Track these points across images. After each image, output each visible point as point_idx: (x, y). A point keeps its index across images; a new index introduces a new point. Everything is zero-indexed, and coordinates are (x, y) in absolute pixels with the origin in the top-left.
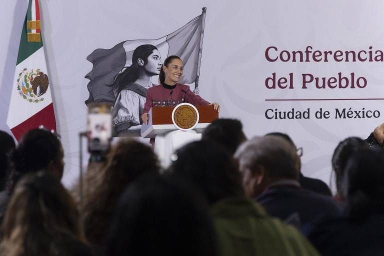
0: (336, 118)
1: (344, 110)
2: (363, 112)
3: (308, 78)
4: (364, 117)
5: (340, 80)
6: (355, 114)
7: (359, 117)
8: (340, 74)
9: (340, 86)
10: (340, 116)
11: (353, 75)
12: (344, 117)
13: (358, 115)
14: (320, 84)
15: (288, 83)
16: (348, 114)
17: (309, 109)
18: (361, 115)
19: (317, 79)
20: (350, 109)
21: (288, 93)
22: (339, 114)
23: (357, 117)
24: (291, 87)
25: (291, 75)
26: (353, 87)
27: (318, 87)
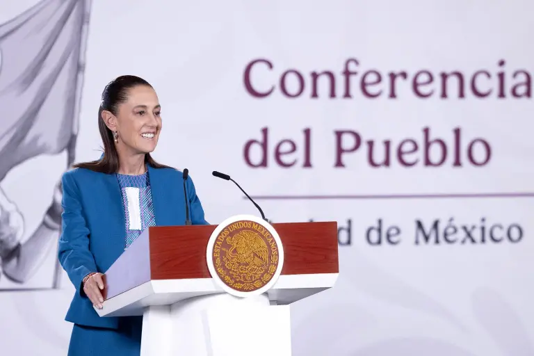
0: (417, 242)
1: (436, 225)
2: (483, 229)
3: (348, 141)
4: (483, 240)
5: (428, 145)
6: (461, 234)
7: (473, 241)
8: (426, 131)
9: (428, 162)
10: (427, 238)
11: (457, 132)
12: (437, 241)
13: (469, 235)
14: (379, 156)
15: (300, 154)
16: (446, 235)
17: (350, 222)
18: (477, 234)
19: (371, 144)
20: (451, 220)
21: (298, 180)
22: (424, 232)
23: (468, 241)
24: (308, 164)
25: (307, 133)
26: (457, 163)
27: (372, 163)
